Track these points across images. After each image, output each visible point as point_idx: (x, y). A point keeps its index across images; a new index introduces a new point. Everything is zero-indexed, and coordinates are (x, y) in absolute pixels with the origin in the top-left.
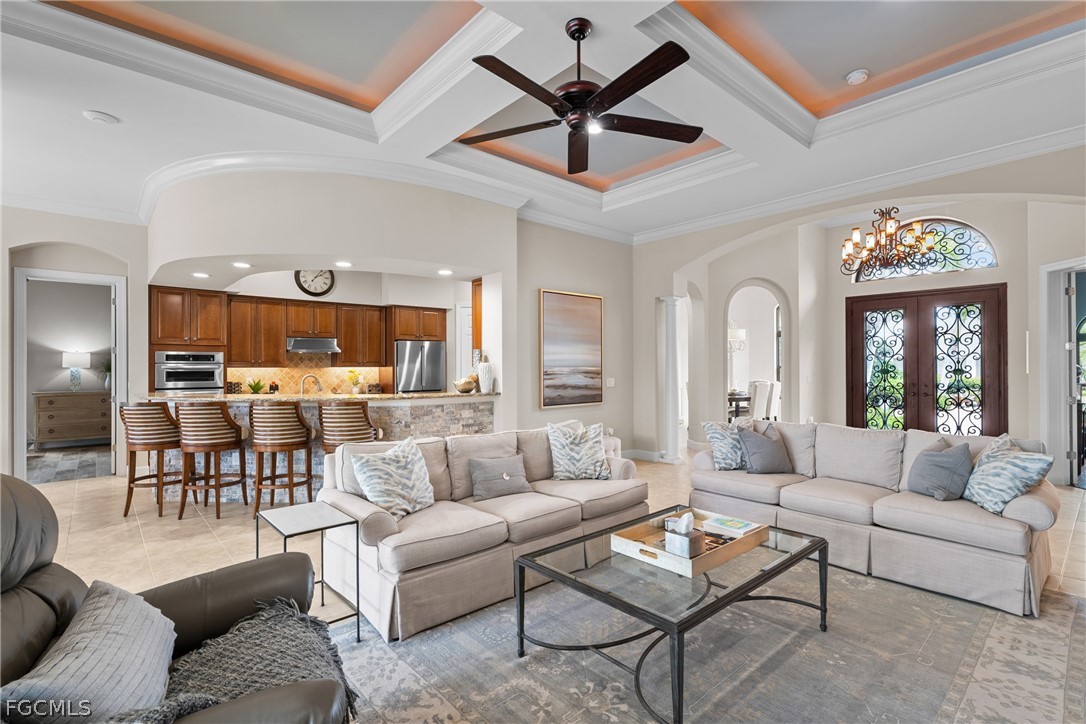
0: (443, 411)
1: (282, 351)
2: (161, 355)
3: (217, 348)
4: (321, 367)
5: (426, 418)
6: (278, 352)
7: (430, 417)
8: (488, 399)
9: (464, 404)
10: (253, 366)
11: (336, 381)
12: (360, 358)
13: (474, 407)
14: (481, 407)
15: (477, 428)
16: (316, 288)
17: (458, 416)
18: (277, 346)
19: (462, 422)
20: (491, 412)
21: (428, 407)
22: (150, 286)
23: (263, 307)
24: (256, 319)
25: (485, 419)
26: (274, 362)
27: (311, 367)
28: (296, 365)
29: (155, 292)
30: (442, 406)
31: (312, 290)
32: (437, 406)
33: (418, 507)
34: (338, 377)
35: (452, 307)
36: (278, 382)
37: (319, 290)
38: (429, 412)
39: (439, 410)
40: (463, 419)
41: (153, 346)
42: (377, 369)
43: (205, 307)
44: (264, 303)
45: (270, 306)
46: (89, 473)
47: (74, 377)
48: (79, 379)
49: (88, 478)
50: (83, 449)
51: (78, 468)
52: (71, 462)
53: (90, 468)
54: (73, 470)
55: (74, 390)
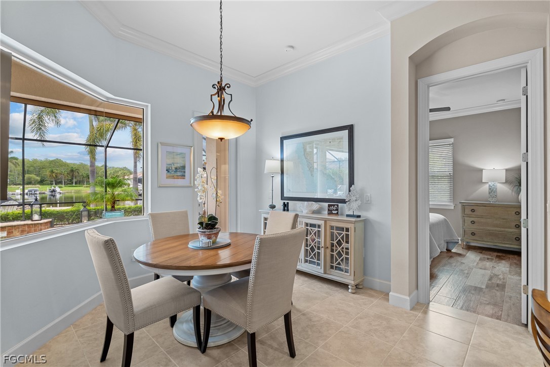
46: (495, 304)
47: (492, 191)
48: (495, 192)
49: (492, 316)
50: (499, 254)
51: (487, 287)
52: (483, 271)
53: (498, 294)
54: (481, 289)
55: (492, 201)
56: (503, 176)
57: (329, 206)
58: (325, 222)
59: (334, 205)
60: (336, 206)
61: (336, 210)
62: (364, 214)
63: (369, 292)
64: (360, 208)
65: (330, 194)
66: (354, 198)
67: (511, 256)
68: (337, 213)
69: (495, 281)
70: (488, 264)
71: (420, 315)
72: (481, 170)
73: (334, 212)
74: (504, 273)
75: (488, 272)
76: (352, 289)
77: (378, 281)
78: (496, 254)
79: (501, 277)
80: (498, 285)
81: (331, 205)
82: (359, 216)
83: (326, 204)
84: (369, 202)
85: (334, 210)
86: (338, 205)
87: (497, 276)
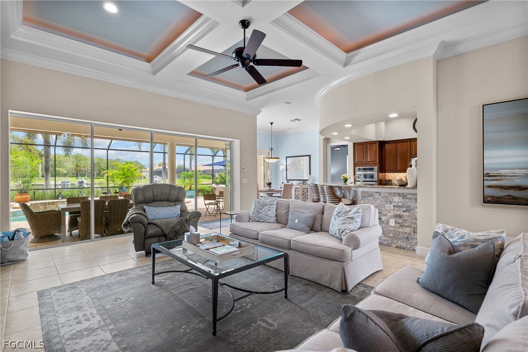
0: (380, 195)
2: (357, 168)
3: (375, 165)
5: (369, 198)
7: (372, 198)
8: (413, 191)
9: (395, 193)
10: (394, 172)
13: (403, 196)
14: (408, 196)
15: (405, 209)
17: (391, 200)
19: (393, 204)
20: (416, 199)
21: (371, 192)
25: (412, 204)
29: (355, 145)
30: (380, 193)
32: (377, 193)
33: (261, 220)
38: (371, 195)
39: (378, 194)
40: (394, 202)
41: (355, 166)
43: (371, 148)
44: (399, 142)
58: (301, 187)
65: (303, 178)
66: (310, 179)
83: (302, 181)
85: (304, 183)
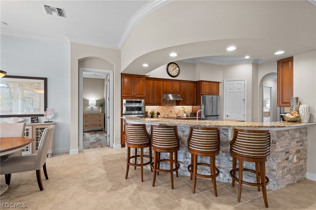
1: (162, 99)
3: (142, 98)
4: (173, 106)
6: (160, 100)
9: (296, 129)
10: (152, 105)
11: (178, 111)
12: (188, 103)
13: (300, 131)
14: (303, 131)
16: (173, 74)
17: (294, 136)
18: (160, 98)
20: (306, 134)
22: (121, 74)
23: (156, 82)
24: (153, 87)
25: (304, 138)
26: (159, 104)
27: (169, 106)
28: (165, 105)
29: (123, 76)
30: (288, 131)
31: (172, 75)
34: (178, 110)
35: (222, 81)
36: (159, 112)
37: (175, 75)
38: (283, 134)
41: (122, 97)
42: (191, 107)
43: (139, 82)
44: (156, 80)
45: (158, 81)
46: (100, 144)
47: (92, 108)
48: (93, 109)
49: (101, 147)
50: (95, 132)
51: (96, 141)
52: (93, 138)
53: (100, 142)
54: (95, 142)
55: (92, 112)
56: (95, 103)
57: (32, 118)
58: (33, 126)
59: (34, 118)
60: (37, 118)
61: (36, 120)
62: (54, 121)
63: (58, 154)
64: (53, 118)
65: (32, 112)
66: (50, 113)
67: (98, 132)
68: (38, 122)
69: (97, 139)
70: (93, 135)
71: (82, 153)
72: (88, 100)
73: (35, 121)
74: (99, 137)
75: (95, 138)
76: (50, 156)
77: (61, 149)
78: (94, 132)
79: (98, 138)
80: (99, 140)
81: (33, 118)
82: (52, 122)
83: (30, 118)
84: (56, 115)
85: (35, 120)
86: (38, 118)
87: (97, 138)
